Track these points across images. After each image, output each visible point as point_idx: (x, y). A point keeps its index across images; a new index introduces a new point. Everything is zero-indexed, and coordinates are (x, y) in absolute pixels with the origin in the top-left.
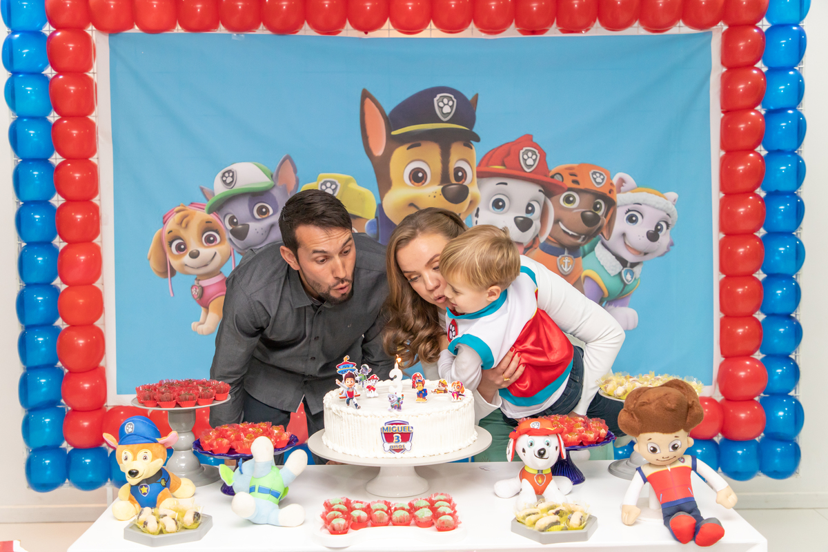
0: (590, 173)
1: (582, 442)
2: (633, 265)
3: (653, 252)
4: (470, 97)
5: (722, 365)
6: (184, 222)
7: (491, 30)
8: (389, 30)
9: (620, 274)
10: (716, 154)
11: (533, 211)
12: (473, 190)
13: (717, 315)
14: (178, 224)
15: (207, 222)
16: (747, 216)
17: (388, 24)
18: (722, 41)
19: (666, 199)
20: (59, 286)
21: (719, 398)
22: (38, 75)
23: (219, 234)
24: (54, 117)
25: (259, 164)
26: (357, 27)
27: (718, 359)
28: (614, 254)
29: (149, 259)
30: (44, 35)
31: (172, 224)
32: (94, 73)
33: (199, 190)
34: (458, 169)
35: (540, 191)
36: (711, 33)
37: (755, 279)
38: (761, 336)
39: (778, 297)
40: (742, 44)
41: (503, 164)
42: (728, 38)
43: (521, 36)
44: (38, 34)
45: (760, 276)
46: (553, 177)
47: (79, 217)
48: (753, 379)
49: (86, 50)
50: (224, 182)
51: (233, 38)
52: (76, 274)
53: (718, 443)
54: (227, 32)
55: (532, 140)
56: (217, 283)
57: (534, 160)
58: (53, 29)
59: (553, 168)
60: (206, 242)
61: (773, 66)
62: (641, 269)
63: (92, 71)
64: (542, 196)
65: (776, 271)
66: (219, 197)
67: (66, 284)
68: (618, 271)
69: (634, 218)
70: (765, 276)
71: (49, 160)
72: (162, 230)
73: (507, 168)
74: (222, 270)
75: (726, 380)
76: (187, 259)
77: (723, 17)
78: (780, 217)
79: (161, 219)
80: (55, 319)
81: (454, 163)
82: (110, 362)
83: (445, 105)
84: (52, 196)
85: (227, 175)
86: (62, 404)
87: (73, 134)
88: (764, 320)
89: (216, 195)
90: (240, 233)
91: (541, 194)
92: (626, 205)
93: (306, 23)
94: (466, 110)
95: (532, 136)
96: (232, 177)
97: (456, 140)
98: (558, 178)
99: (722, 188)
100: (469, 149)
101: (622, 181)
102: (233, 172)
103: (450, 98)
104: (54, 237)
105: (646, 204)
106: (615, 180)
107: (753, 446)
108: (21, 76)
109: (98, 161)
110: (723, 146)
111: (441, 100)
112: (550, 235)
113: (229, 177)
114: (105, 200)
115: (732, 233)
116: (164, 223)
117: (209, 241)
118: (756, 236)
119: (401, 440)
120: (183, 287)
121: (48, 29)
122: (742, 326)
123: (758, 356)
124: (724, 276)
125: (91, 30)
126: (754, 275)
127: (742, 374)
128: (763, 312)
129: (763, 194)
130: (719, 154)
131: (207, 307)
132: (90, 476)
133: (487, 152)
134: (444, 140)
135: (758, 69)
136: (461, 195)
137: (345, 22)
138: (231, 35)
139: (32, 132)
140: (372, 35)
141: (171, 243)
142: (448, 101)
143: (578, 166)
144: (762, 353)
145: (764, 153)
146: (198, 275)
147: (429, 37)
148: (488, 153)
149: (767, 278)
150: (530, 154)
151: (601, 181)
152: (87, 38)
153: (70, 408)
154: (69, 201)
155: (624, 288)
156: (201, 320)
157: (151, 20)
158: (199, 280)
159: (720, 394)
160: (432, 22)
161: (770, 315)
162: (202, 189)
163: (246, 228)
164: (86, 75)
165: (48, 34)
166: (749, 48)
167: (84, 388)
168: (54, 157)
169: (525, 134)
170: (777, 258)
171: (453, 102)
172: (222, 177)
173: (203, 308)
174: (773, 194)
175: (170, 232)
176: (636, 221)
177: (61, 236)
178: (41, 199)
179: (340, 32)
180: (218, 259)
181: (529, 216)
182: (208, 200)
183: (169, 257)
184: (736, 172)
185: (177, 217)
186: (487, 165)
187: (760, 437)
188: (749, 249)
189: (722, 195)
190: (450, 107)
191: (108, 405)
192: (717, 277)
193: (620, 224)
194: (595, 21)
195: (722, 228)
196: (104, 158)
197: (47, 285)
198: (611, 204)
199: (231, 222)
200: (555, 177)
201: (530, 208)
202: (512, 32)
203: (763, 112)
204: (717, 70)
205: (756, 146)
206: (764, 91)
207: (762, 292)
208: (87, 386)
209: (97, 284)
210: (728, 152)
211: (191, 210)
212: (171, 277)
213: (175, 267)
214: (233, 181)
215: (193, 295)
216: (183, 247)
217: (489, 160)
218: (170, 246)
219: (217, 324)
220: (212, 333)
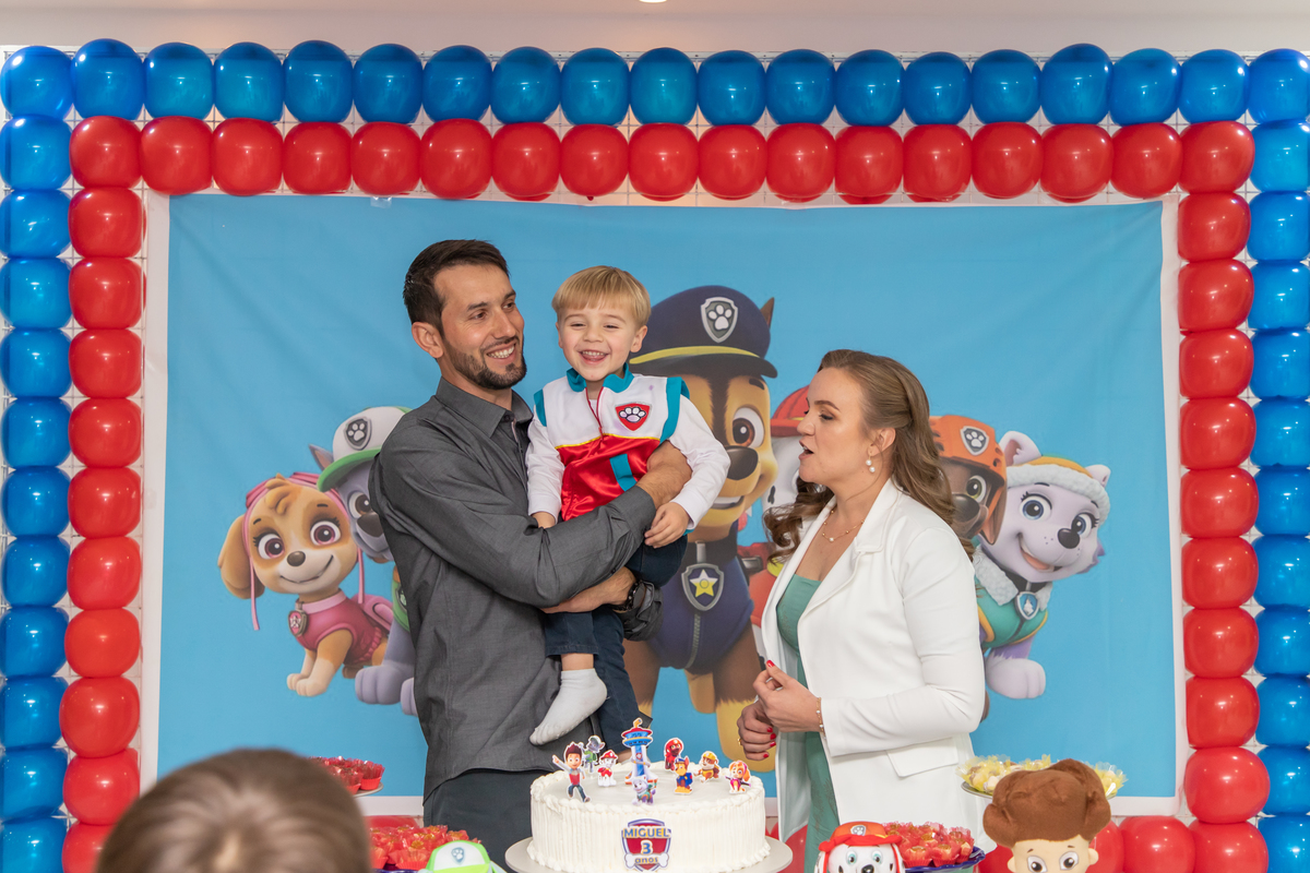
0: (962, 431)
1: (932, 862)
2: (1037, 587)
3: (1069, 566)
4: (760, 304)
5: (1190, 762)
6: (281, 506)
7: (795, 196)
8: (628, 193)
9: (1014, 601)
10: (1173, 402)
12: (766, 457)
13: (1181, 676)
14: (271, 508)
15: (319, 505)
16: (1228, 508)
17: (627, 184)
18: (1179, 216)
19: (1091, 477)
20: (67, 610)
21: (1188, 819)
22: (50, 259)
23: (338, 526)
24: (73, 328)
26: (575, 188)
27: (1183, 751)
28: (1003, 568)
29: (221, 567)
30: (63, 196)
31: (260, 508)
32: (142, 258)
33: (309, 451)
34: (741, 422)
36: (1160, 204)
37: (1245, 614)
38: (1256, 713)
39: (1285, 647)
40: (1213, 224)
42: (1188, 213)
43: (845, 205)
44: (53, 193)
47: (106, 495)
48: (1245, 787)
49: (133, 220)
50: (351, 438)
51: (373, 204)
52: (96, 590)
54: (363, 195)
56: (333, 608)
58: (79, 187)
60: (316, 540)
61: (1266, 258)
62: (1049, 594)
63: (138, 255)
65: (1279, 601)
66: (341, 464)
67: (80, 607)
68: (1011, 596)
69: (1036, 508)
70: (1262, 608)
71: (62, 398)
72: (245, 518)
74: (341, 586)
75: (1199, 787)
76: (283, 567)
77: (1182, 175)
78: (1284, 510)
80: (59, 665)
81: (733, 412)
82: (147, 742)
84: (62, 458)
85: (355, 427)
86: (63, 814)
87: (103, 357)
88: (1261, 685)
89: (336, 460)
90: (373, 524)
92: (1022, 485)
93: (492, 181)
94: (754, 325)
96: (364, 430)
97: (736, 374)
99: (1185, 459)
100: (759, 389)
101: (1015, 446)
102: (366, 423)
103: (727, 306)
104: (62, 527)
105: (1056, 485)
106: (1003, 444)
108: (23, 262)
109: (143, 402)
110: (1185, 388)
111: (712, 308)
113: (359, 432)
114: (152, 466)
115: (1203, 537)
116: (248, 507)
117: (323, 537)
118: (1243, 542)
119: (652, 850)
120: (275, 612)
121: (71, 187)
122: (1224, 696)
123: (1254, 746)
124: (1191, 608)
125: (140, 188)
126: (1241, 607)
127: (1227, 778)
128: (1259, 670)
129: (1254, 470)
130: (1179, 402)
131: (314, 649)
133: (788, 394)
134: (718, 373)
135: (1239, 264)
136: (745, 464)
137: (556, 181)
138: (369, 199)
139: (36, 354)
140: (601, 201)
141: (257, 540)
142: (725, 311)
143: (941, 420)
144: (1260, 740)
145: (1253, 401)
146: (301, 594)
147: (694, 205)
148: (789, 397)
149: (1264, 612)
151: (980, 445)
152: (134, 202)
153: (74, 821)
154: (92, 467)
155: (1020, 626)
156: (304, 670)
157: (240, 173)
158: (303, 603)
159: (1190, 814)
160: (698, 182)
161: (1272, 676)
162: (313, 450)
164: (129, 262)
165: (71, 194)
166: (1224, 230)
167: (102, 785)
168: (69, 393)
170: (1281, 576)
171: (733, 311)
172: (347, 432)
173: (306, 650)
174: (1271, 471)
175: (258, 520)
176: (1039, 513)
177: (75, 526)
178: (44, 464)
179: (548, 195)
180: (335, 568)
182: (322, 469)
183: (254, 564)
184: (1208, 432)
185: (270, 496)
186: (789, 416)
188: (1232, 564)
189: (1185, 471)
190: (728, 319)
192: (1179, 609)
193: (1013, 517)
194: (967, 183)
195: (1186, 527)
196: (152, 397)
197: (47, 608)
198: (997, 483)
199: (360, 504)
202: (831, 199)
203: (1250, 334)
204: (1172, 264)
205: (1245, 387)
206: (1251, 300)
207: (1255, 637)
208: (105, 783)
209: (131, 608)
210: (1193, 399)
211: (294, 485)
212: (255, 597)
213: (263, 580)
214: (364, 438)
215: (291, 629)
216: (277, 546)
217: (792, 408)
218: (257, 545)
219: (331, 678)
220: (321, 693)
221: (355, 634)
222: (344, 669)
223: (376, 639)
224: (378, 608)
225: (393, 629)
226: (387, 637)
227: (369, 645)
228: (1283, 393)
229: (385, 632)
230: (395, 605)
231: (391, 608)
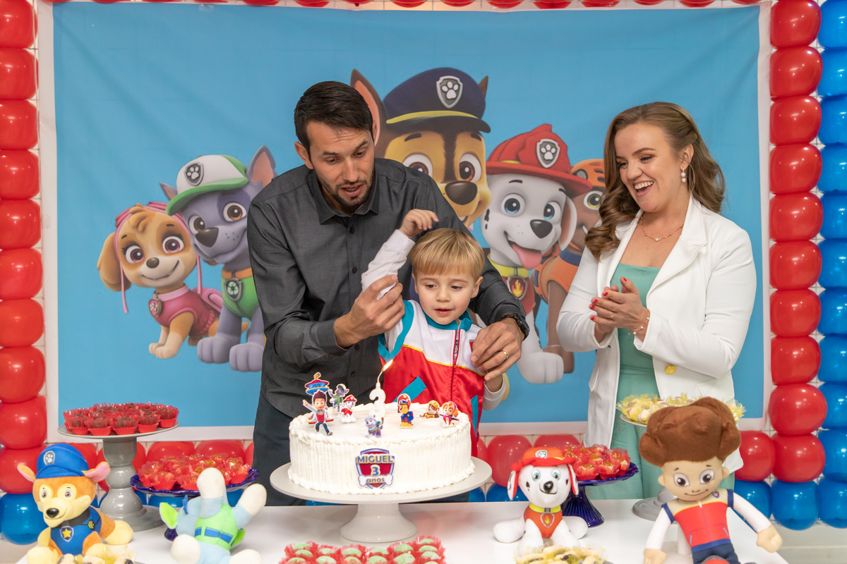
1: (599, 476)
4: (478, 81)
5: (773, 394)
6: (141, 226)
7: (502, 3)
8: (384, 1)
10: (765, 147)
11: (552, 213)
12: (482, 189)
13: (768, 336)
14: (133, 227)
15: (168, 225)
16: (802, 219)
18: (771, 17)
21: (771, 433)
23: (182, 239)
25: (230, 157)
27: (769, 387)
29: (99, 269)
31: (126, 227)
32: (35, 49)
33: (159, 187)
34: (465, 164)
35: (560, 190)
36: (759, 7)
37: (812, 293)
38: (818, 361)
39: (838, 315)
40: (794, 21)
41: (517, 159)
42: (778, 14)
43: (537, 9)
45: (818, 289)
46: (575, 174)
47: (16, 218)
48: (811, 409)
49: (27, 22)
50: (189, 178)
51: (202, 9)
52: (11, 287)
53: (770, 486)
54: (193, 2)
55: (551, 130)
56: (180, 297)
57: (554, 154)
59: (576, 164)
60: (167, 249)
61: (831, 45)
63: (32, 47)
64: (563, 196)
65: (835, 284)
66: (183, 196)
67: (1, 298)
70: (823, 289)
72: (115, 235)
73: (522, 163)
74: (185, 281)
75: (779, 411)
76: (144, 268)
78: (839, 222)
79: (114, 222)
81: (460, 157)
82: (51, 391)
83: (449, 89)
85: (192, 169)
87: (10, 120)
88: (822, 341)
89: (179, 193)
90: (207, 238)
91: (562, 193)
94: (474, 96)
95: (551, 126)
96: (199, 172)
97: (461, 131)
98: (581, 175)
99: (773, 188)
100: (478, 141)
102: (199, 167)
103: (455, 82)
107: (811, 489)
109: (39, 153)
110: (774, 138)
111: (444, 83)
112: (572, 241)
113: (195, 173)
114: (47, 198)
115: (784, 240)
116: (118, 226)
117: (171, 247)
118: (812, 243)
120: (139, 302)
122: (798, 348)
123: (816, 383)
124: (775, 290)
126: (810, 288)
127: (798, 403)
128: (821, 332)
129: (820, 195)
130: (769, 148)
131: (167, 326)
132: (27, 527)
133: (498, 144)
134: (449, 130)
135: (813, 50)
136: (468, 194)
138: (198, 5)
140: (363, 7)
141: (125, 250)
142: (453, 85)
144: (821, 379)
145: (820, 147)
146: (158, 288)
147: (431, 9)
148: (499, 146)
149: (825, 291)
150: (548, 147)
152: (28, 8)
153: (3, 446)
156: (161, 341)
158: (158, 294)
159: (772, 428)
161: (829, 335)
162: (162, 186)
163: (215, 233)
164: (26, 52)
166: (802, 25)
167: (20, 421)
169: (543, 123)
170: (837, 269)
171: (459, 85)
172: (187, 173)
173: (162, 327)
174: (831, 195)
175: (124, 236)
179: (327, 3)
180: (181, 269)
181: (547, 219)
182: (170, 199)
183: (123, 267)
184: (789, 168)
185: (132, 219)
186: (499, 159)
187: (819, 479)
188: (804, 258)
189: (772, 196)
190: (456, 91)
191: (48, 442)
192: (768, 291)
195: (773, 234)
196: (46, 150)
199: (197, 225)
200: (578, 174)
201: (549, 210)
202: (527, 5)
203: (819, 100)
204: (766, 51)
205: (815, 136)
206: (821, 75)
207: (819, 309)
208: (23, 419)
209: (37, 298)
210: (778, 145)
211: (150, 211)
212: (125, 289)
213: (130, 278)
214: (199, 177)
215: (151, 312)
216: (139, 254)
217: (501, 154)
218: (125, 253)
219: (180, 346)
220: (173, 356)
221: (196, 314)
222: (190, 339)
223: (211, 319)
224: (212, 297)
225: (223, 312)
226: (218, 317)
227: (206, 323)
228: (841, 141)
229: (217, 314)
230: (224, 295)
231: (221, 296)
